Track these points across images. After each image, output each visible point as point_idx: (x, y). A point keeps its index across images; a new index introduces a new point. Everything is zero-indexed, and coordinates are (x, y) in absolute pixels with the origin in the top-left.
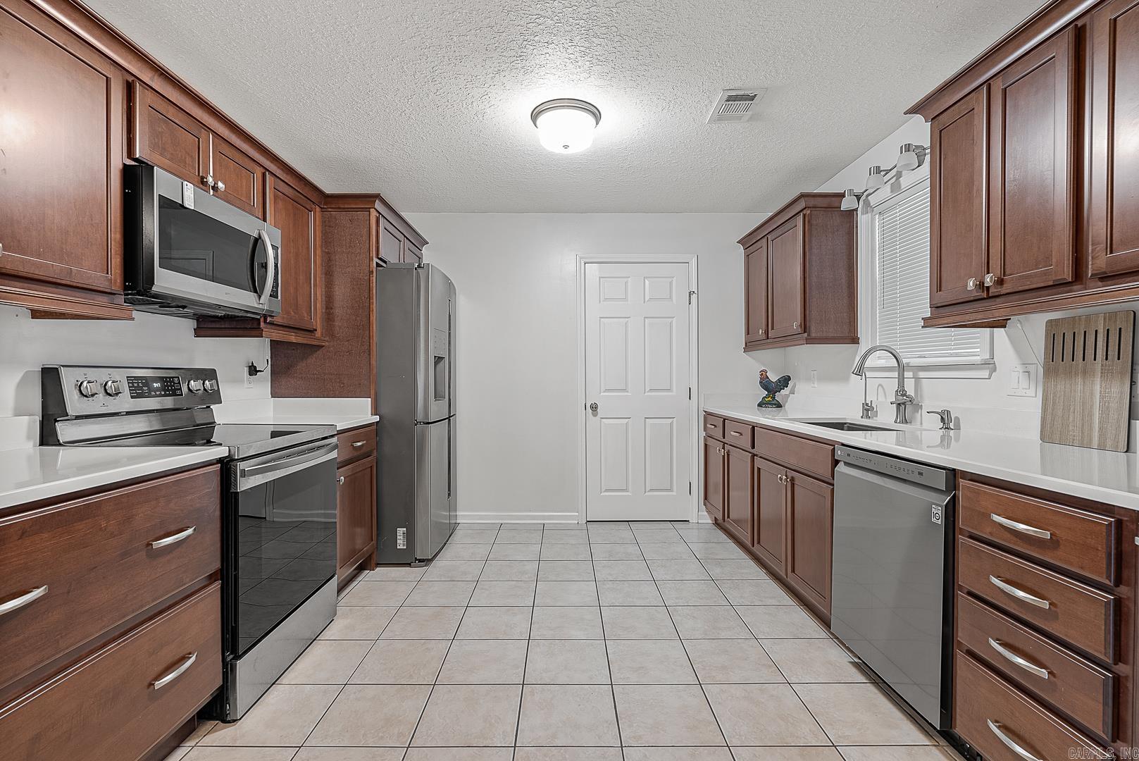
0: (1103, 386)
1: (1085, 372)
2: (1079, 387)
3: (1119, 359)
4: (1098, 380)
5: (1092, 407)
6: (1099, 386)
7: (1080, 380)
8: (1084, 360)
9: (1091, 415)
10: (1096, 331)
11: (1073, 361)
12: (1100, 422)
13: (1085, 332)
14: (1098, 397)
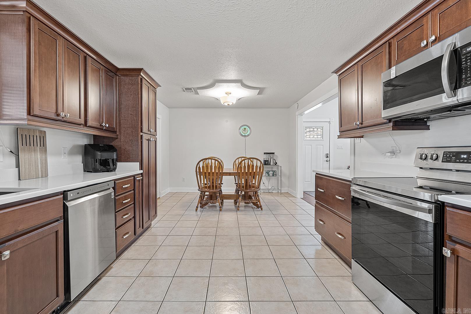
0: (41, 155)
1: (34, 151)
2: (33, 156)
3: (44, 146)
4: (39, 154)
5: (38, 163)
6: (39, 156)
7: (33, 154)
8: (34, 146)
9: (38, 166)
10: (37, 136)
11: (30, 146)
12: (41, 168)
13: (33, 136)
14: (39, 159)
